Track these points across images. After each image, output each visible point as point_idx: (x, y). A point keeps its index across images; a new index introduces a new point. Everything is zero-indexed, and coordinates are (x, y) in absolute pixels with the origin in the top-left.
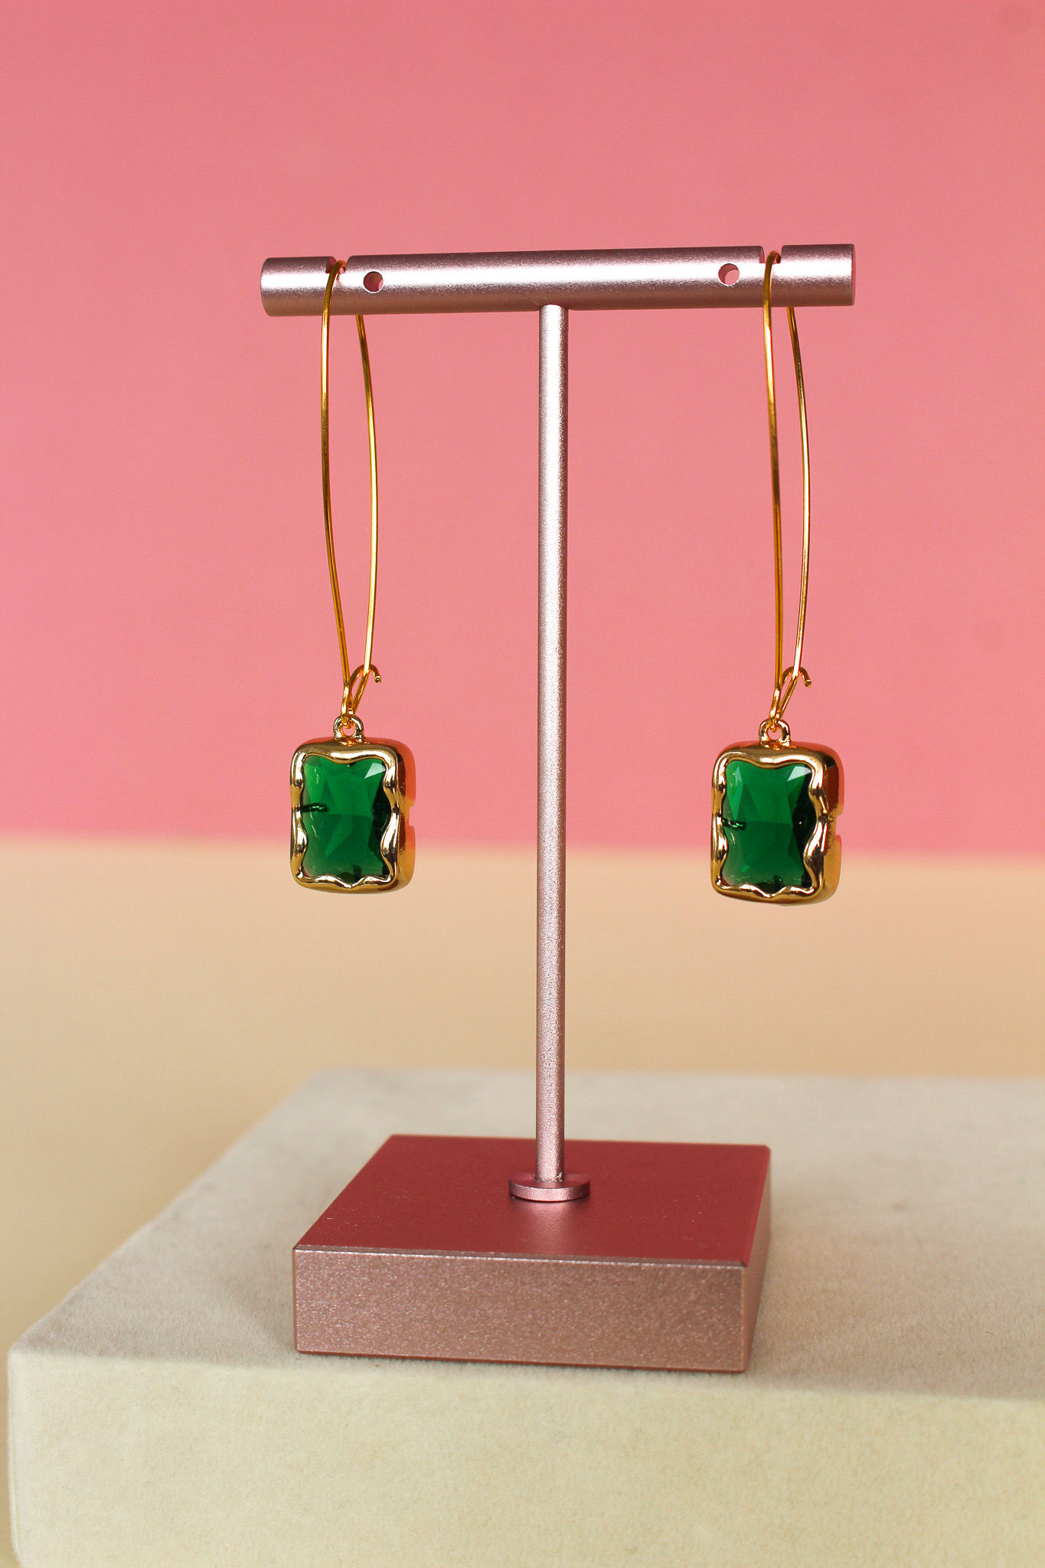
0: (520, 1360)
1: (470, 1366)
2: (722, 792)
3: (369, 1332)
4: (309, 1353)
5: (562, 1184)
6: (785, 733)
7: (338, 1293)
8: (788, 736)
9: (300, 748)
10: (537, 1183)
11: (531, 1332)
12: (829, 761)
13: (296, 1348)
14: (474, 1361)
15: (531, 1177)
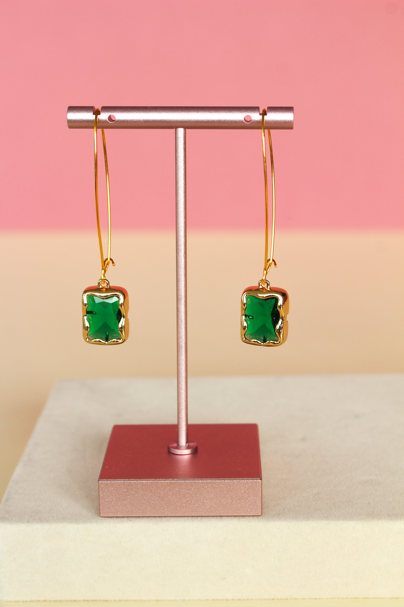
0: (182, 516)
1: (163, 518)
2: (245, 306)
3: (127, 508)
4: (105, 517)
5: (188, 448)
6: (268, 285)
7: (115, 496)
8: (269, 286)
9: (85, 292)
10: (178, 447)
11: (186, 506)
12: (285, 295)
13: (100, 516)
14: (165, 517)
15: (176, 445)
